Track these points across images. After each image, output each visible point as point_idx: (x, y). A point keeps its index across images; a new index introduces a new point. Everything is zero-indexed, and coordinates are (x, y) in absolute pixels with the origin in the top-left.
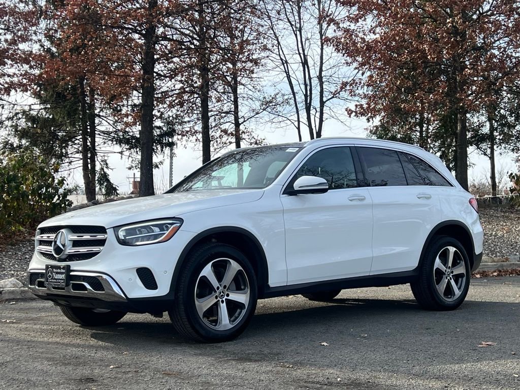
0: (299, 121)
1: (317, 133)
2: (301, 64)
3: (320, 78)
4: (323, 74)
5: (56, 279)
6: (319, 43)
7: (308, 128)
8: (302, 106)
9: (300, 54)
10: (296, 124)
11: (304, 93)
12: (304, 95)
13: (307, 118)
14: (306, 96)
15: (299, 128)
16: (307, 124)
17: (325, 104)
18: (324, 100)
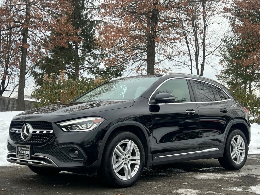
0: (192, 66)
1: (201, 72)
2: (194, 37)
4: (205, 42)
7: (196, 69)
8: (194, 58)
10: (190, 67)
12: (195, 52)
13: (196, 64)
14: (196, 53)
15: (191, 70)
16: (196, 68)
17: (206, 58)
18: (205, 55)
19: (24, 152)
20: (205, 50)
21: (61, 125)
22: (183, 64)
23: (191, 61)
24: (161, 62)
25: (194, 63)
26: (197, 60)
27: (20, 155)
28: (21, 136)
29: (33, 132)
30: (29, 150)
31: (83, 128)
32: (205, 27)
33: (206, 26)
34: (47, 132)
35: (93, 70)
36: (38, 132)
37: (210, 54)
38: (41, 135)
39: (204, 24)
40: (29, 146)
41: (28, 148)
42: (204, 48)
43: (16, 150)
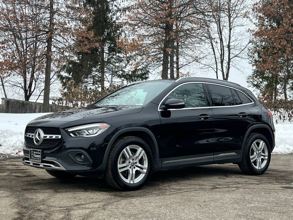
0: (217, 68)
1: (226, 74)
2: (219, 39)
3: (229, 46)
4: (231, 44)
6: (229, 29)
7: (222, 72)
8: (219, 60)
9: (219, 34)
10: (215, 70)
11: (220, 54)
13: (221, 67)
14: (221, 55)
15: (217, 72)
16: (221, 70)
17: (231, 60)
18: (231, 58)
19: (36, 156)
20: (231, 53)
21: (69, 130)
22: (209, 67)
23: (216, 64)
24: (189, 64)
25: (219, 66)
26: (223, 63)
27: (33, 159)
28: (33, 141)
29: (44, 137)
30: (40, 154)
31: (89, 133)
32: (230, 29)
33: (231, 28)
34: (56, 137)
35: (119, 74)
36: (48, 137)
37: (235, 56)
38: (51, 140)
39: (230, 26)
40: (40, 150)
41: (39, 152)
42: (229, 50)
43: (29, 154)
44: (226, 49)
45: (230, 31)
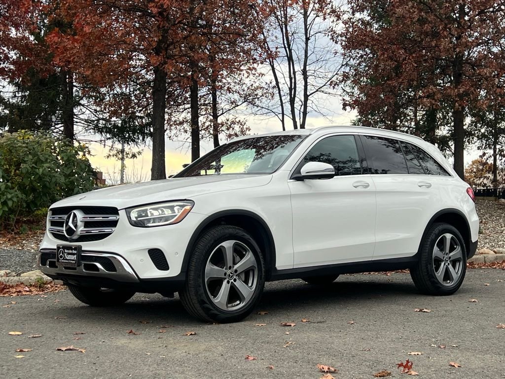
0: (283, 114)
2: (286, 58)
3: (304, 72)
4: (308, 68)
5: (68, 260)
6: (304, 39)
7: (292, 121)
9: (285, 48)
10: (280, 116)
11: (290, 87)
15: (283, 121)
16: (292, 117)
17: (309, 98)
18: (308, 94)
20: (308, 84)
22: (268, 111)
23: (282, 105)
26: (294, 103)
32: (307, 39)
33: (308, 36)
37: (317, 91)
39: (306, 34)
42: (306, 78)
44: (299, 77)
45: (307, 44)
